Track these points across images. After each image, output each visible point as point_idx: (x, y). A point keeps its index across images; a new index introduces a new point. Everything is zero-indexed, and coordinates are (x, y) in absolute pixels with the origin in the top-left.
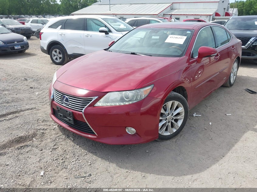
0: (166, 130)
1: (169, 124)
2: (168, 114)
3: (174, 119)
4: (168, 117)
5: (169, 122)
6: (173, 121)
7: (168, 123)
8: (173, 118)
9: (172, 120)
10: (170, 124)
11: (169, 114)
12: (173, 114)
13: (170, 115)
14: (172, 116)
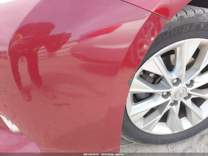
0: (164, 119)
1: (174, 107)
2: (175, 81)
3: (192, 97)
4: (174, 90)
5: (175, 102)
6: (188, 103)
7: (171, 104)
8: (189, 95)
9: (185, 98)
10: (176, 109)
11: (179, 80)
12: (192, 82)
13: (180, 85)
14: (189, 89)
